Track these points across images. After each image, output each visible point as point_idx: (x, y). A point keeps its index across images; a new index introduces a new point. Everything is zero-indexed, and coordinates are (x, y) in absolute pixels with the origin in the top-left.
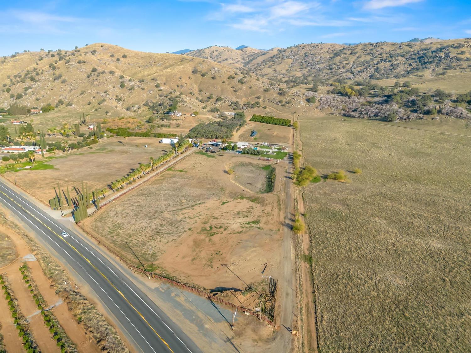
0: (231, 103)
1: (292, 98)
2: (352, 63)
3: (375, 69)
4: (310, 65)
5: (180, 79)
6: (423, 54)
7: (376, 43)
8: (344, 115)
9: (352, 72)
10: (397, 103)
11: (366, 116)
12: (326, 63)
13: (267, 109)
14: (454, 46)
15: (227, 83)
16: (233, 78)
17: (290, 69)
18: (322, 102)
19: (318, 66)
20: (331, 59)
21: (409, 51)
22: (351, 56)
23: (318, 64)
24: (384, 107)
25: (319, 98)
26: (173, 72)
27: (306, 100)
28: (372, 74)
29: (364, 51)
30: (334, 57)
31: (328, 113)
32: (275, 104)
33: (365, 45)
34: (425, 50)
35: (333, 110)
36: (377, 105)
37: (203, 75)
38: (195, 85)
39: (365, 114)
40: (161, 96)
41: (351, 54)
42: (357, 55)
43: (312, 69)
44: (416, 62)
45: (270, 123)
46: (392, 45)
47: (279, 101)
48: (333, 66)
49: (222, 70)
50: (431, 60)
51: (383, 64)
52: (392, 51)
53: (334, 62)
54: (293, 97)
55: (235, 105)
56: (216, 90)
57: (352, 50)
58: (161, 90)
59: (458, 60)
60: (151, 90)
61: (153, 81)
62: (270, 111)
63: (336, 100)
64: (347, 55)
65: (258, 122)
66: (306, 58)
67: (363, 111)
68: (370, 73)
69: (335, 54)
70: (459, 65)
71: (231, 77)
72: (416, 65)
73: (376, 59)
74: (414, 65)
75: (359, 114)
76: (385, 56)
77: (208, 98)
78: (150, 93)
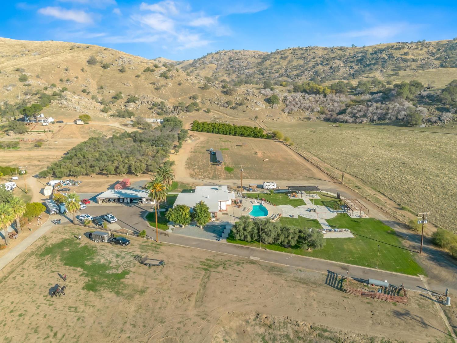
0: (153, 104)
1: (245, 98)
2: (284, 67)
3: (313, 72)
4: (237, 70)
5: (67, 70)
6: (360, 56)
7: (306, 48)
8: (327, 120)
9: (288, 76)
10: (407, 99)
11: (365, 120)
12: (255, 68)
13: (211, 114)
14: (394, 47)
15: (143, 77)
16: (153, 71)
17: (215, 74)
18: (288, 103)
19: (246, 71)
20: (260, 64)
21: (345, 55)
22: (282, 60)
23: (246, 69)
24: (391, 106)
25: (283, 98)
26: (54, 60)
27: (265, 100)
28: (313, 78)
29: (294, 56)
30: (263, 62)
31: (302, 117)
32: (221, 106)
33: (294, 50)
34: (362, 53)
35: (307, 113)
36: (375, 104)
37: (105, 67)
38: (91, 80)
39: (361, 116)
40: (26, 94)
41: (281, 58)
42: (288, 59)
43: (240, 74)
44: (357, 65)
45: (230, 134)
46: (323, 49)
47: (227, 103)
48: (265, 71)
49: (134, 61)
50: (373, 62)
51: (320, 67)
52: (325, 55)
53: (264, 66)
54: (246, 96)
55: (159, 108)
56: (126, 86)
57: (281, 54)
58: (29, 85)
59: (405, 61)
60: (10, 86)
61: (16, 72)
62: (216, 116)
63: (308, 99)
64: (277, 60)
65: (208, 132)
66: (231, 63)
67: (357, 113)
68: (309, 77)
69: (262, 59)
70: (408, 66)
71: (147, 70)
72: (358, 68)
73: (310, 63)
74: (356, 67)
75: (352, 117)
76: (319, 60)
77: (113, 98)
78: (8, 90)
